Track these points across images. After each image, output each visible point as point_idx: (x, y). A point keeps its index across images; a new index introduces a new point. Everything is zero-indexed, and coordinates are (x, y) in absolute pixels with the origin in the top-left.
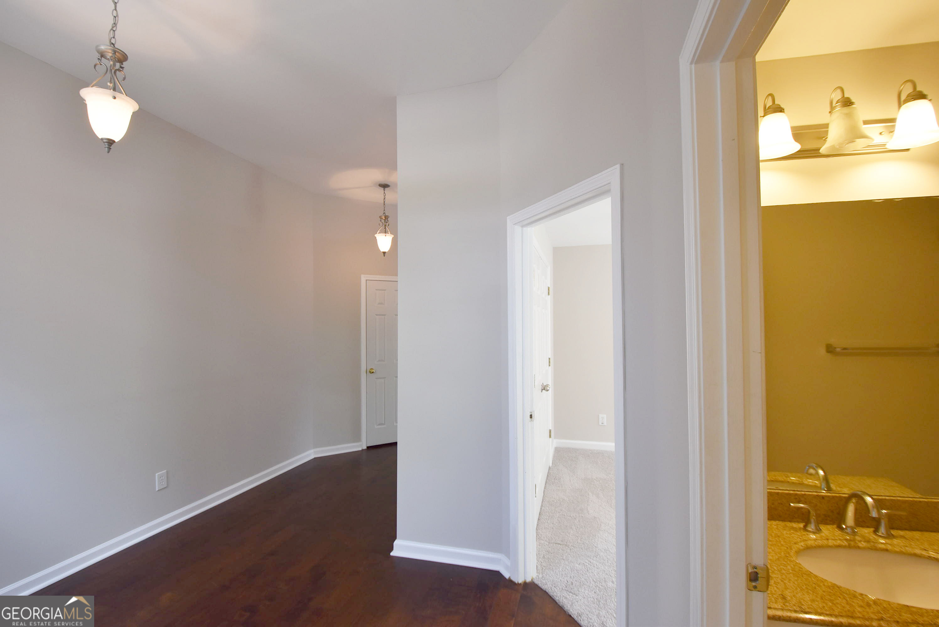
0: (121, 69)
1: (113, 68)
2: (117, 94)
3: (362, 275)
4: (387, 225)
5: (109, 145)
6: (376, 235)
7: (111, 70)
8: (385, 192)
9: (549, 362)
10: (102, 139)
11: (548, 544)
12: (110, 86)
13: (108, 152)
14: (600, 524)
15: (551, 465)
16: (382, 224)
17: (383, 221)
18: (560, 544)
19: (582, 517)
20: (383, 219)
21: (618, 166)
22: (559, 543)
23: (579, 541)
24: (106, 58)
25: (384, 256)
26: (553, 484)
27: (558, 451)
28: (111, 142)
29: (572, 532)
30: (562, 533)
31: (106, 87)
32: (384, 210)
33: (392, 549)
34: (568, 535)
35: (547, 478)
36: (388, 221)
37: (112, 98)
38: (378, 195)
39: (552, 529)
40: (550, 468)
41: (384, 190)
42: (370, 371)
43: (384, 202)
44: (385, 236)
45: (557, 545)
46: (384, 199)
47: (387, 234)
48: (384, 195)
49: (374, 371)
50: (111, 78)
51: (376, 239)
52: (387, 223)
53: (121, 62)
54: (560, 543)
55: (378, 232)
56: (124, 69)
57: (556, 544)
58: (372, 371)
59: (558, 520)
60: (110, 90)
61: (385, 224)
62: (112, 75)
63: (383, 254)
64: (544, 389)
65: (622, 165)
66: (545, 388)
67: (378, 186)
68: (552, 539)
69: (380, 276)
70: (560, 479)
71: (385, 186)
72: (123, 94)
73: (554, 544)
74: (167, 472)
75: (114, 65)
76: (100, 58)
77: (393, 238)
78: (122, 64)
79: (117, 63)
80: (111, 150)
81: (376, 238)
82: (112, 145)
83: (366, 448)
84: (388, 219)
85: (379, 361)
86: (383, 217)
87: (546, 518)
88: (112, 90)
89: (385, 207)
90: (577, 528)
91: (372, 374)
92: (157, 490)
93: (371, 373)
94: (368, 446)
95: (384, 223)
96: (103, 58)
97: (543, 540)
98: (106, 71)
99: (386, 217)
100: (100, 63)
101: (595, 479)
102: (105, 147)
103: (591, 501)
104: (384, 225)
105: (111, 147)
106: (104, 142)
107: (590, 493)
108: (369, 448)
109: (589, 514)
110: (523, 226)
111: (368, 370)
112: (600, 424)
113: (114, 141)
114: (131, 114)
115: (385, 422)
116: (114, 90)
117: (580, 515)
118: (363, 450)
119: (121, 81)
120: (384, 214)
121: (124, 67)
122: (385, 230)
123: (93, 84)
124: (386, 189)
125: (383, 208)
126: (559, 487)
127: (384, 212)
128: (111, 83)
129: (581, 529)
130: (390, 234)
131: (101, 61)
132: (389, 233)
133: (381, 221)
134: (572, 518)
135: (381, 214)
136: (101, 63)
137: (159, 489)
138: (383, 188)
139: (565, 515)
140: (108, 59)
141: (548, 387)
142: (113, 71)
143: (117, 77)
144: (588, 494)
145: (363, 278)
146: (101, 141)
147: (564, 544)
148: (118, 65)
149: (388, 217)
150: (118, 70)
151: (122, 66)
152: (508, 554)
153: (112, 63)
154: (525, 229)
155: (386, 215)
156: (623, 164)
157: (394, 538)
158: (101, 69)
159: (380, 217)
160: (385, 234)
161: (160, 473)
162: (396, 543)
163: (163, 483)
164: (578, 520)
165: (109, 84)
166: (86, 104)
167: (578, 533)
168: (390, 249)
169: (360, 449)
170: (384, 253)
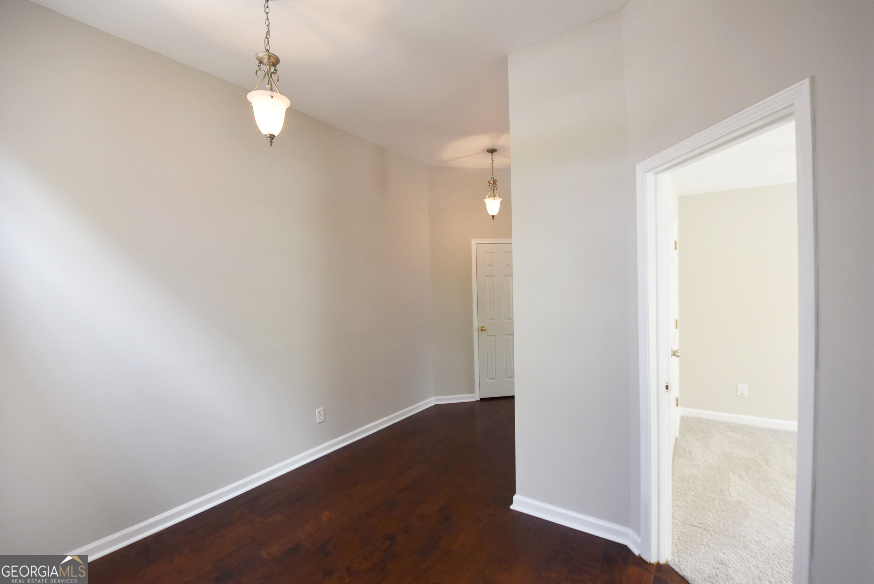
0: (276, 72)
1: (269, 72)
2: (274, 94)
3: (472, 239)
4: (496, 189)
5: (270, 140)
6: (485, 200)
7: (268, 73)
8: (493, 157)
9: (677, 324)
10: (265, 135)
11: (682, 524)
12: (268, 88)
13: (271, 146)
14: (747, 511)
15: (678, 435)
16: (491, 188)
17: (491, 185)
18: (697, 527)
19: (723, 499)
20: (492, 184)
21: (806, 82)
22: (696, 525)
23: (722, 527)
24: (263, 64)
25: (493, 219)
26: (682, 458)
27: (684, 419)
28: (272, 136)
29: (711, 515)
30: (699, 515)
31: (266, 89)
32: (492, 175)
33: (511, 502)
34: (707, 518)
35: (674, 450)
36: (496, 185)
37: (270, 97)
38: (486, 161)
39: (686, 508)
40: (676, 439)
41: (492, 155)
42: (481, 329)
43: (492, 167)
44: (493, 200)
45: (694, 527)
46: (492, 163)
47: (495, 198)
48: (492, 160)
49: (485, 329)
50: (268, 81)
51: (485, 204)
52: (495, 187)
53: (275, 65)
54: (698, 525)
55: (487, 197)
56: (277, 71)
57: (692, 525)
58: (483, 329)
59: (692, 499)
60: (269, 90)
61: (494, 188)
62: (269, 77)
63: (492, 218)
64: (674, 355)
65: (813, 79)
66: (676, 354)
67: (486, 152)
68: (687, 519)
69: (490, 239)
70: (691, 452)
71: (492, 151)
72: (278, 92)
73: (690, 526)
74: (324, 408)
75: (270, 68)
76: (259, 65)
77: (501, 201)
78: (276, 67)
79: (272, 67)
80: (273, 143)
81: (485, 202)
82: (273, 139)
83: (479, 399)
84: (496, 183)
85: (490, 319)
86: (492, 181)
87: (677, 494)
88: (270, 91)
89: (493, 172)
90: (717, 511)
91: (484, 332)
92: (317, 423)
93: (482, 331)
94: (481, 397)
95: (492, 187)
96: (261, 64)
97: (676, 519)
98: (264, 76)
99: (495, 181)
100: (259, 69)
101: (735, 457)
102: (268, 142)
103: (733, 482)
104: (492, 189)
105: (272, 141)
106: (267, 138)
107: (731, 473)
108: (482, 400)
109: (731, 497)
110: (656, 173)
111: (480, 328)
112: (739, 394)
113: (274, 136)
114: (285, 110)
115: (496, 377)
116: (271, 90)
117: (720, 496)
118: (476, 401)
119: (276, 83)
120: (492, 179)
121: (277, 70)
122: (494, 194)
123: (256, 88)
124: (493, 153)
125: (492, 173)
126: (690, 461)
127: (492, 177)
128: (269, 85)
129: (723, 513)
130: (498, 198)
131: (260, 67)
132: (498, 196)
133: (489, 185)
134: (709, 498)
135: (489, 178)
136: (261, 69)
137: (319, 422)
138: (491, 153)
139: (701, 494)
140: (265, 65)
141: (678, 352)
142: (270, 74)
143: (273, 79)
144: (729, 474)
145: (473, 242)
146: (265, 136)
147: (702, 528)
148: (273, 68)
149: (496, 182)
150: (273, 73)
151: (276, 69)
152: (638, 531)
153: (268, 67)
154: (659, 176)
155: (494, 179)
156: (814, 77)
157: (514, 492)
158: (261, 74)
159: (489, 182)
160: (493, 198)
161: (319, 409)
162: (515, 497)
163: (322, 418)
164: (717, 502)
165: (267, 86)
166: (252, 107)
167: (719, 517)
168: (499, 212)
169: (474, 400)
170: (493, 216)
